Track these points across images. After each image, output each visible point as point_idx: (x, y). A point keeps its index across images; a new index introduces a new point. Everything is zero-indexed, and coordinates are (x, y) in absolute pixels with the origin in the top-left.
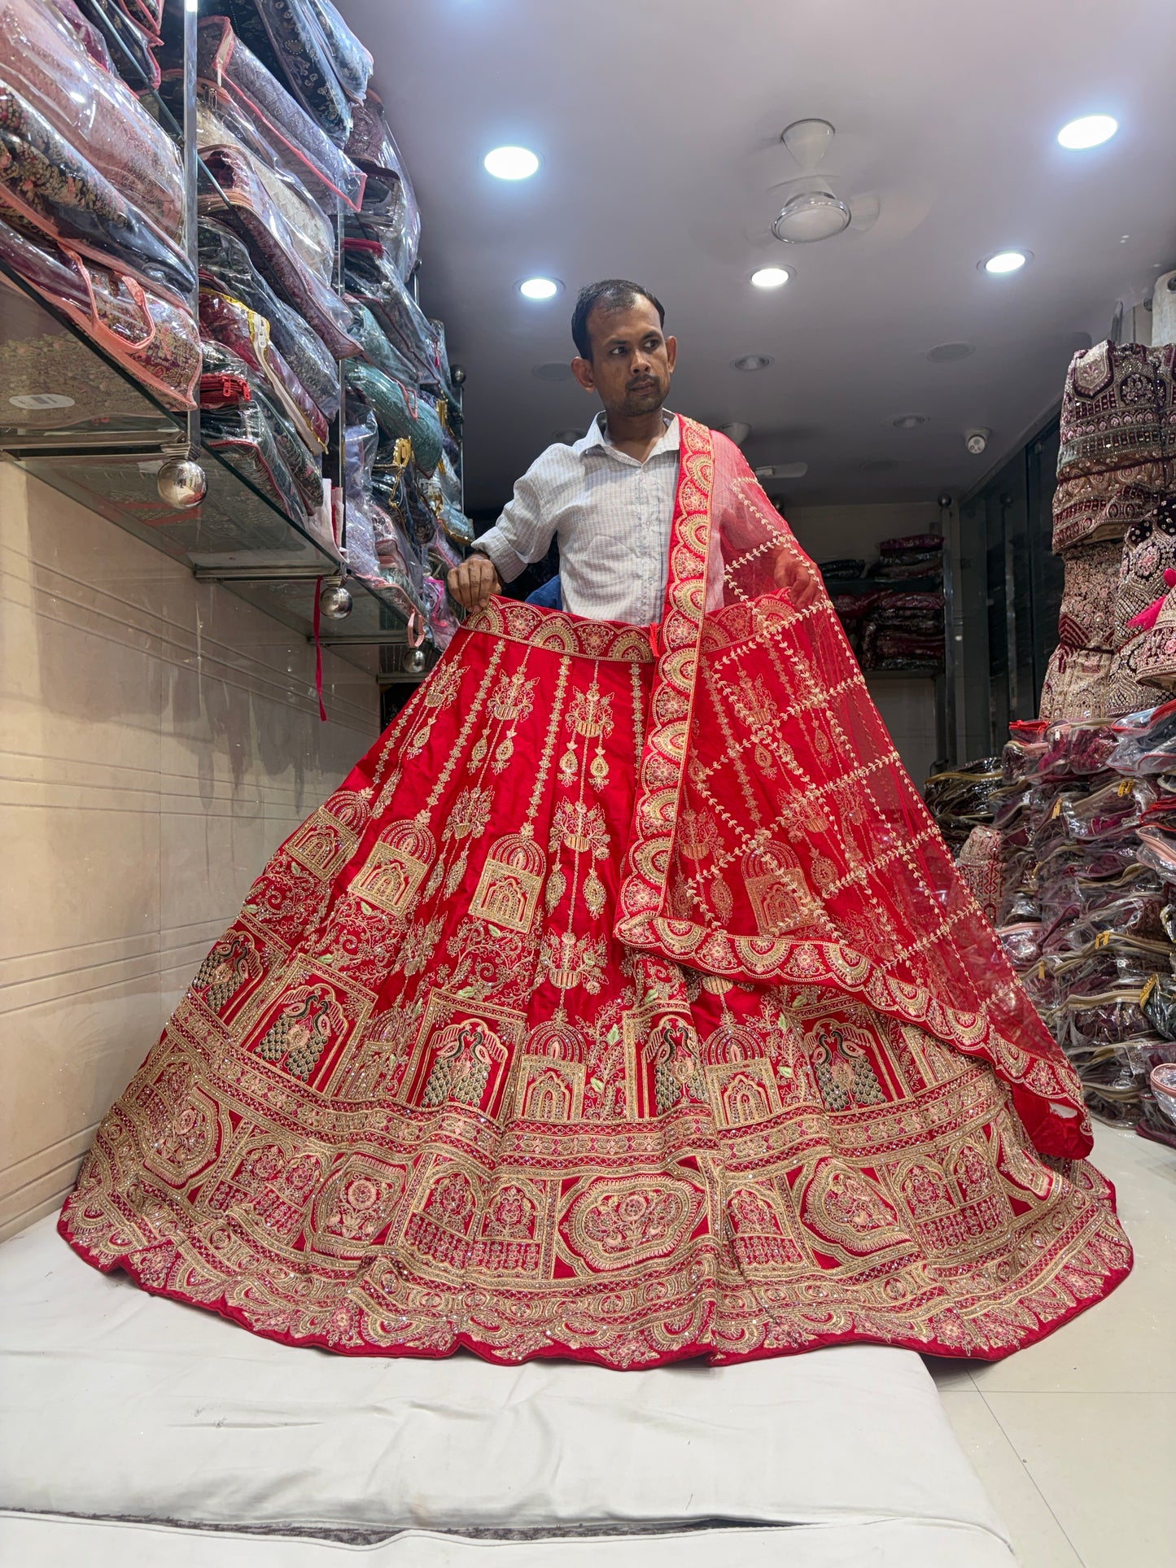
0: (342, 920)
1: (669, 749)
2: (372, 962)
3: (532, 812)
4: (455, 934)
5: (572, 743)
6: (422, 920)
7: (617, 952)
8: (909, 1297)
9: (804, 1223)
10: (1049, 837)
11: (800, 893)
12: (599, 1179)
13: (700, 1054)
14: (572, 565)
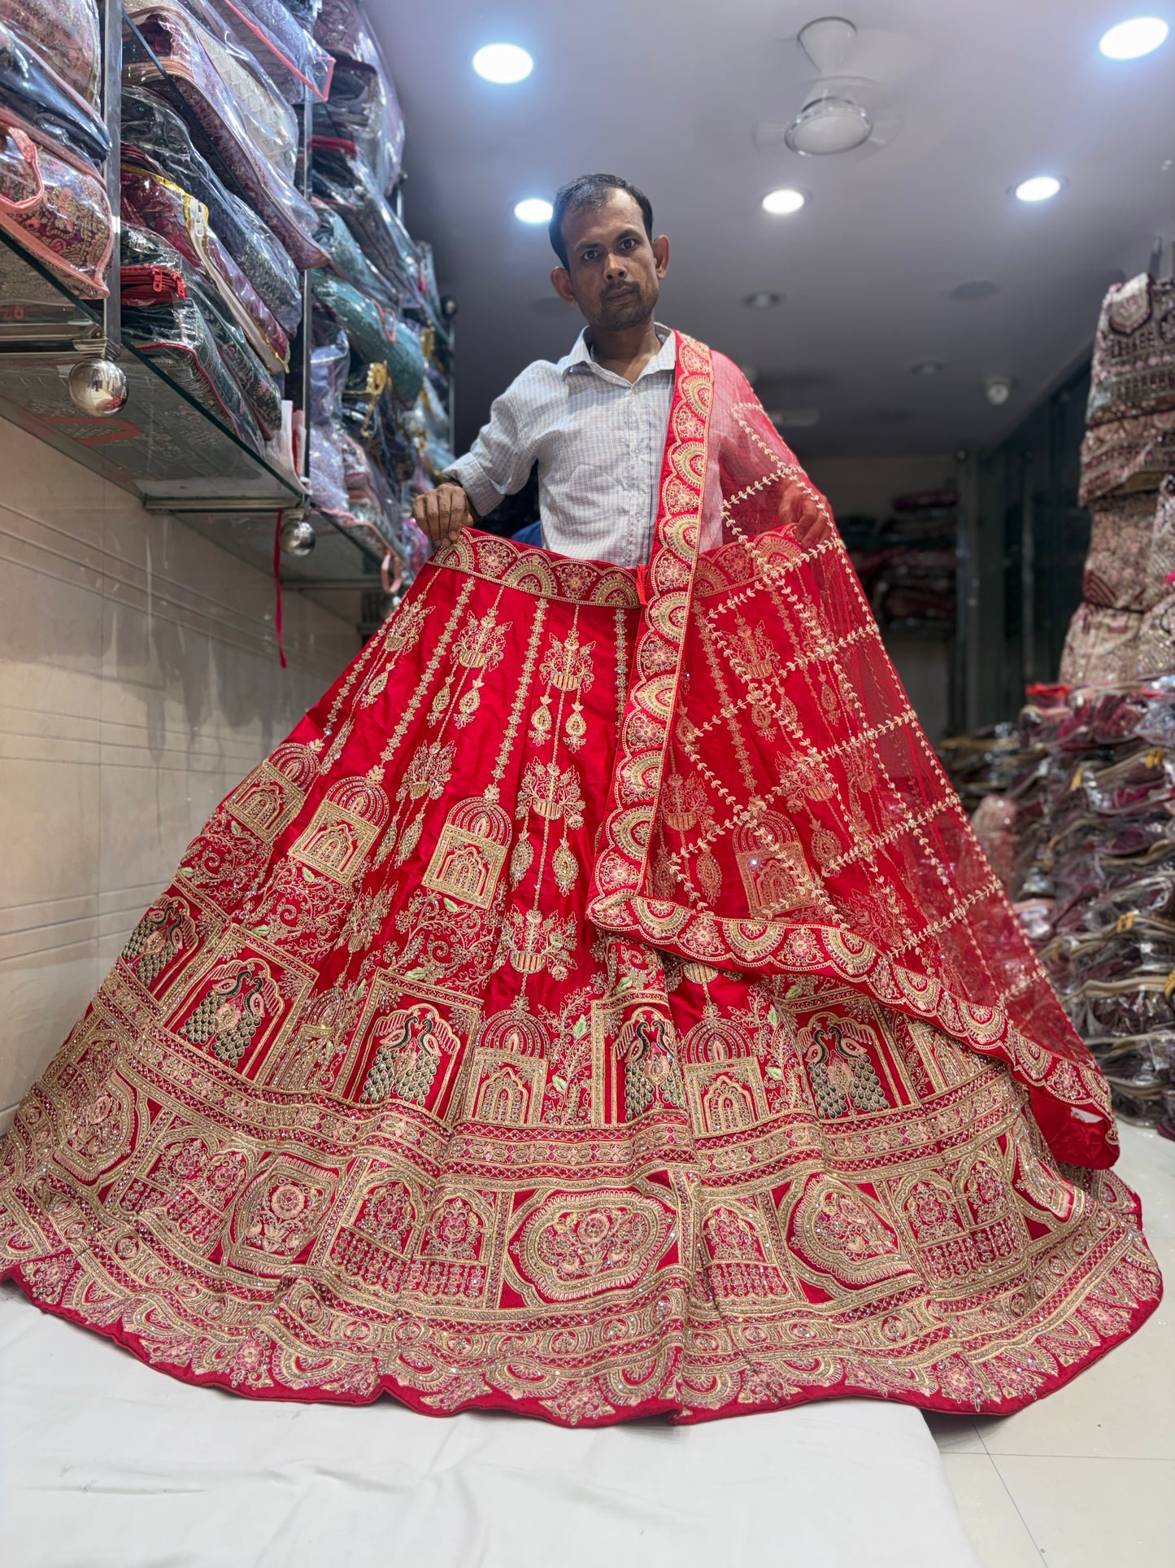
0: (280, 888)
1: (654, 706)
2: (313, 935)
3: (498, 773)
4: (406, 908)
5: (546, 697)
6: (370, 889)
7: (588, 933)
8: (910, 1340)
9: (790, 1248)
11: (799, 871)
12: (557, 1193)
13: (679, 1052)
14: (552, 498)
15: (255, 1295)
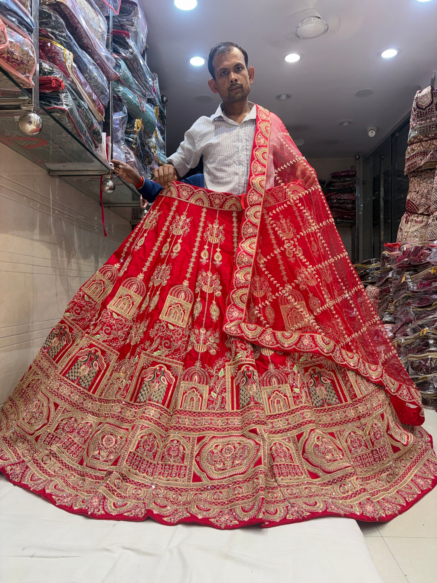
0: (104, 320)
1: (248, 250)
2: (117, 339)
3: (188, 275)
4: (153, 328)
5: (206, 246)
6: (139, 321)
7: (224, 337)
8: (350, 493)
9: (303, 458)
10: (400, 290)
11: (304, 313)
12: (214, 437)
13: (259, 382)
14: (209, 169)
15: (97, 478)
